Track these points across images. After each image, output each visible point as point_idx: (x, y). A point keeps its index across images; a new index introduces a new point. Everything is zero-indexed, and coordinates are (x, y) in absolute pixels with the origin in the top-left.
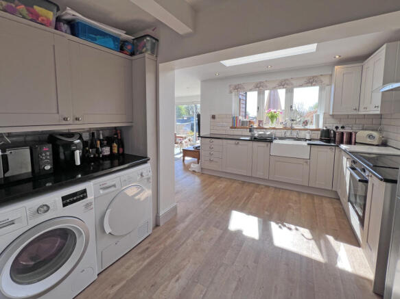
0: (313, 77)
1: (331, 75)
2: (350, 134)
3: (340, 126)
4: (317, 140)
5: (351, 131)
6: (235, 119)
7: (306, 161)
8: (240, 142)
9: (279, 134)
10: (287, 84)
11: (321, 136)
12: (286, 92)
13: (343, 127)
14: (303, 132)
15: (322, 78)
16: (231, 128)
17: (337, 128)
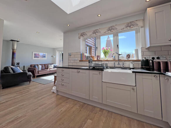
0: (131, 22)
1: (144, 20)
2: (166, 64)
3: (156, 57)
4: (139, 68)
5: (166, 61)
6: (82, 55)
7: (133, 88)
8: (81, 71)
9: (110, 64)
10: (113, 29)
11: (142, 66)
12: (114, 36)
13: (158, 58)
14: (128, 63)
15: (138, 23)
16: (80, 61)
17: (153, 58)
